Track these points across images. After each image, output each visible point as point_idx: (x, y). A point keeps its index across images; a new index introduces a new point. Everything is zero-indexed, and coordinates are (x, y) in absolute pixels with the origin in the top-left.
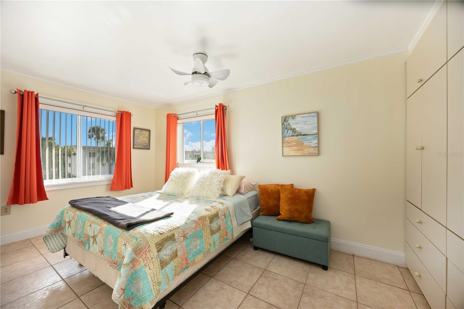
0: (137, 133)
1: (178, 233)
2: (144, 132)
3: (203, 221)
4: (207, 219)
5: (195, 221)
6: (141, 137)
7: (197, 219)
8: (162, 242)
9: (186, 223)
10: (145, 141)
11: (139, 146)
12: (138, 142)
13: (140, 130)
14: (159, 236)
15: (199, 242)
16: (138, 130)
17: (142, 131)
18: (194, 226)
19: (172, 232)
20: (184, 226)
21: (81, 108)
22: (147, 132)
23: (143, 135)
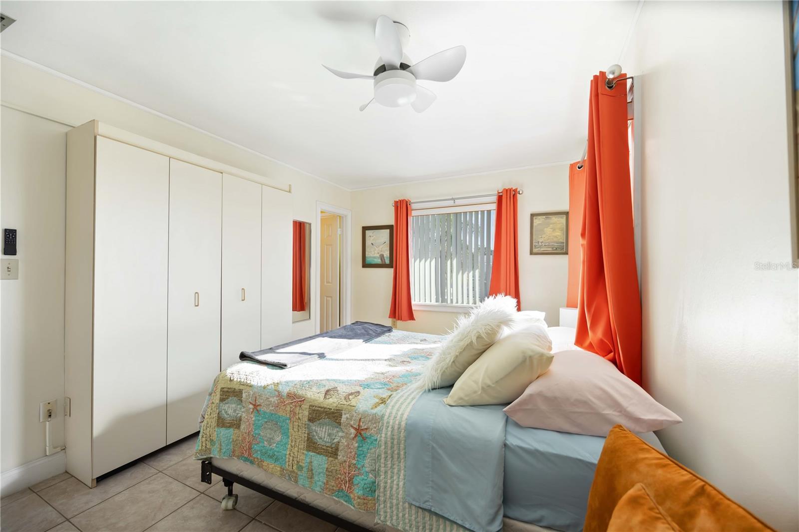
0: (538, 222)
1: (247, 394)
2: (554, 219)
3: (293, 404)
4: (305, 406)
5: (279, 395)
6: (548, 231)
7: (285, 394)
8: (228, 391)
9: (264, 387)
10: (556, 237)
11: (542, 249)
12: (541, 240)
13: (544, 217)
14: (228, 380)
15: (278, 439)
16: (540, 217)
17: (551, 218)
18: (274, 400)
19: (241, 387)
20: (259, 389)
21: (451, 203)
22: (562, 218)
23: (551, 225)
